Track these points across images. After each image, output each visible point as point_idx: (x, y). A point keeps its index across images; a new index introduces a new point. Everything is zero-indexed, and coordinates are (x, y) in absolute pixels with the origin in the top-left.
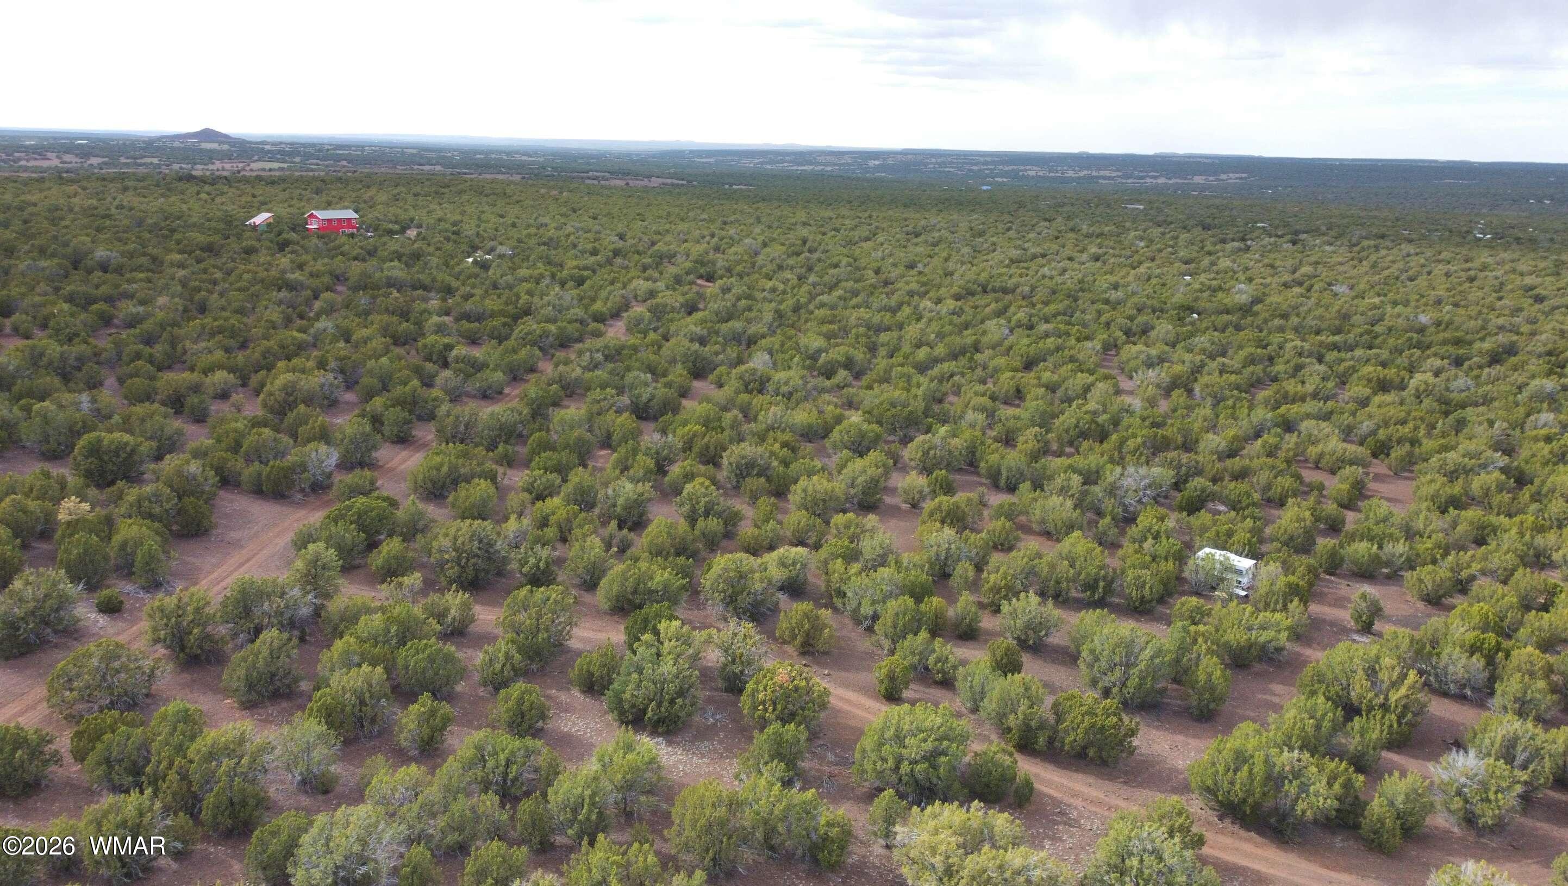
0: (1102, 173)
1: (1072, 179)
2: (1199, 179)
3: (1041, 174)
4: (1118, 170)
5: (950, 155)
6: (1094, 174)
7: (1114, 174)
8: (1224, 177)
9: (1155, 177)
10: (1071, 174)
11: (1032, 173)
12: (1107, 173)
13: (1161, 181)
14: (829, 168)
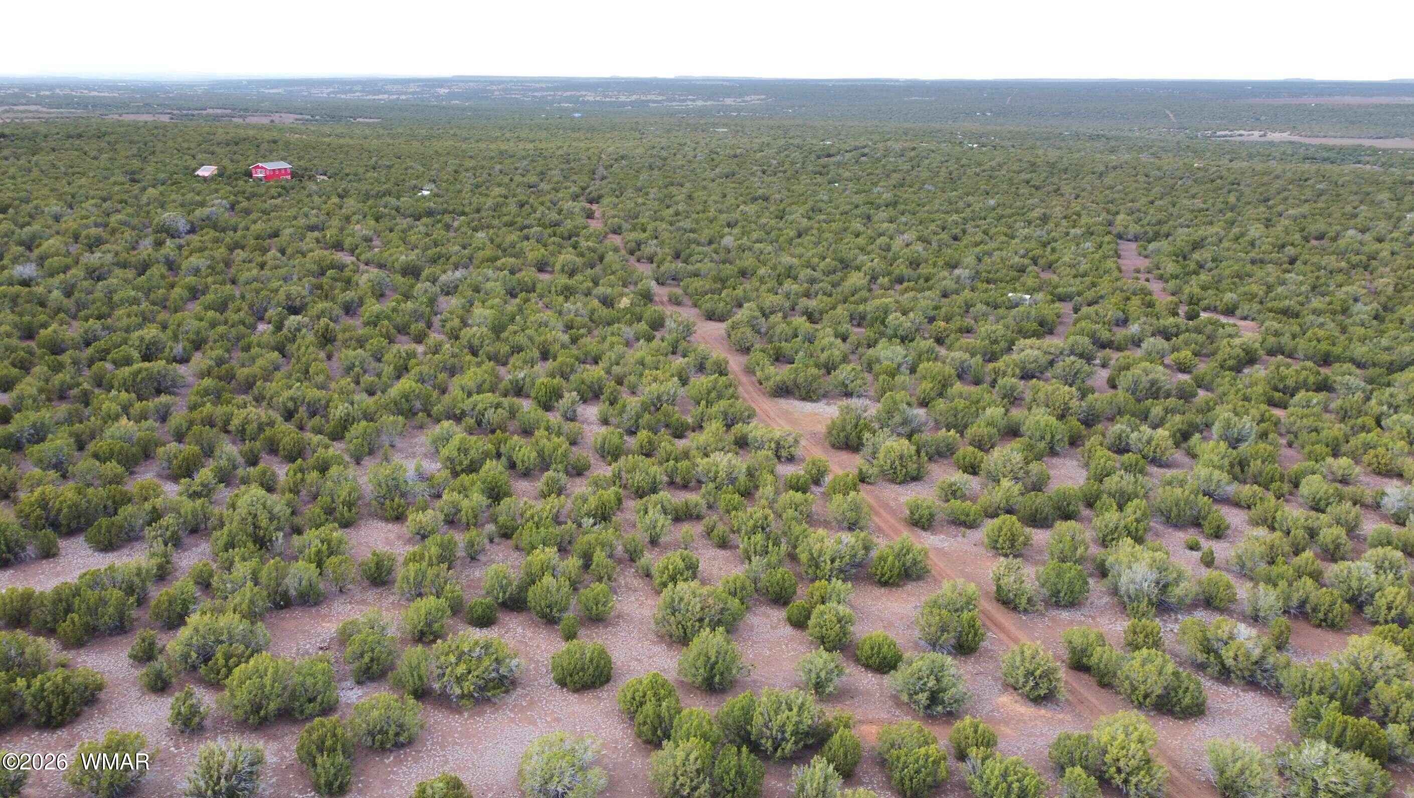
0: (649, 97)
1: (625, 104)
2: (729, 101)
3: (598, 99)
4: (660, 94)
5: (511, 81)
6: (643, 98)
7: (660, 98)
8: (748, 98)
9: (694, 100)
10: (623, 98)
11: (591, 99)
12: (653, 97)
13: (700, 103)
14: (403, 97)
